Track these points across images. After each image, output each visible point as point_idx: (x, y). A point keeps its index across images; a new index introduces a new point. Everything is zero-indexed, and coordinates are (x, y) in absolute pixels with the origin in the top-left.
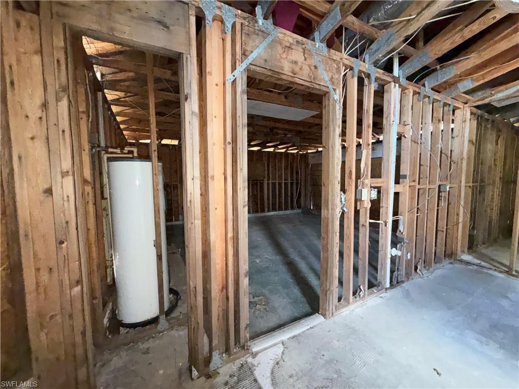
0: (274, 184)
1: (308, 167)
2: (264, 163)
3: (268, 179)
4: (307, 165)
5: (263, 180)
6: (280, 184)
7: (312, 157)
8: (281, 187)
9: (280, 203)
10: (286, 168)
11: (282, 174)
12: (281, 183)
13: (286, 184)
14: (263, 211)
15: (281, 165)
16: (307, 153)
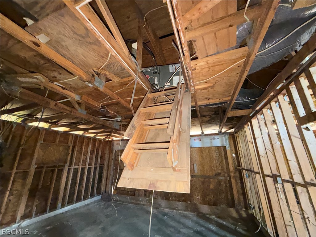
0: (76, 171)
1: (112, 153)
3: (70, 165)
4: (111, 150)
5: (64, 166)
7: (117, 144)
8: (84, 173)
9: (80, 192)
11: (86, 159)
12: (85, 168)
13: (89, 169)
14: (54, 208)
15: (88, 148)
16: (113, 140)
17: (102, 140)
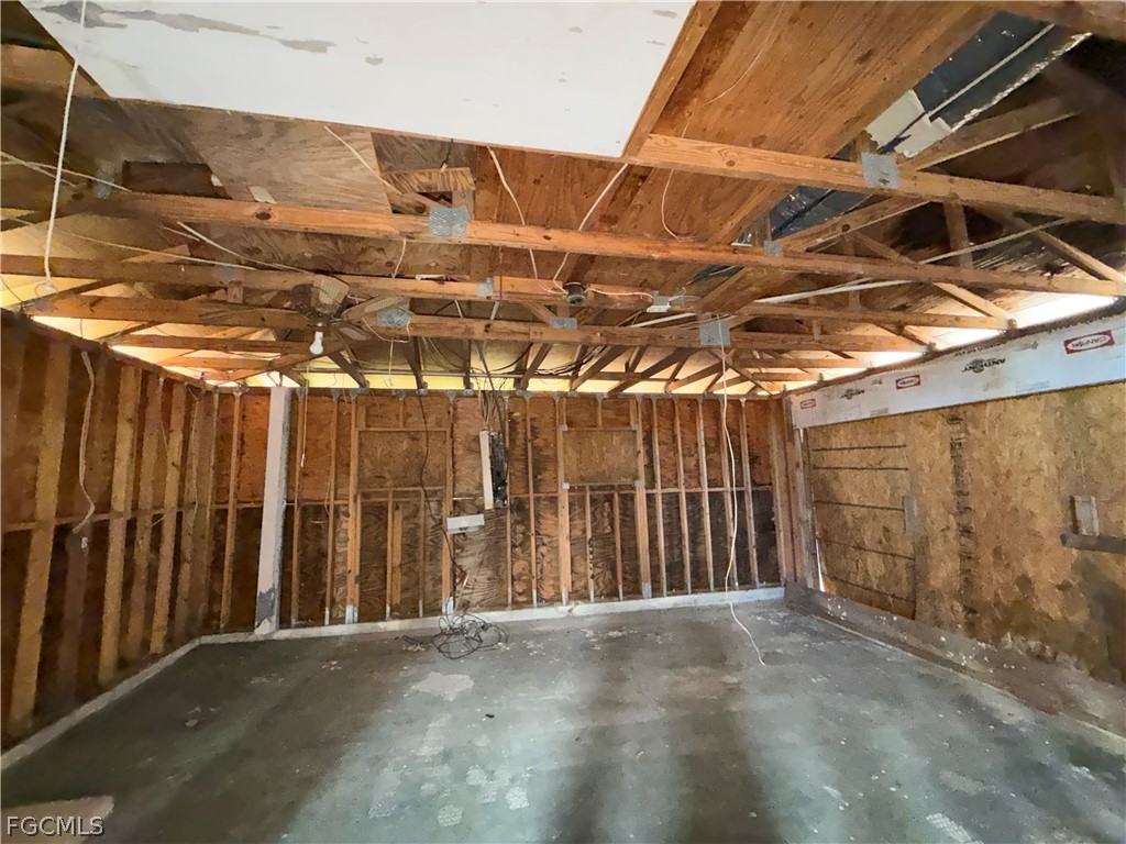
0: (672, 502)
1: (792, 440)
2: (635, 432)
3: (651, 484)
4: (788, 432)
5: (633, 487)
6: (694, 499)
7: (803, 405)
8: (701, 509)
9: (698, 563)
10: (714, 446)
11: (698, 466)
12: (700, 495)
13: (716, 499)
14: (634, 592)
15: (695, 434)
16: (786, 393)
17: (743, 400)
